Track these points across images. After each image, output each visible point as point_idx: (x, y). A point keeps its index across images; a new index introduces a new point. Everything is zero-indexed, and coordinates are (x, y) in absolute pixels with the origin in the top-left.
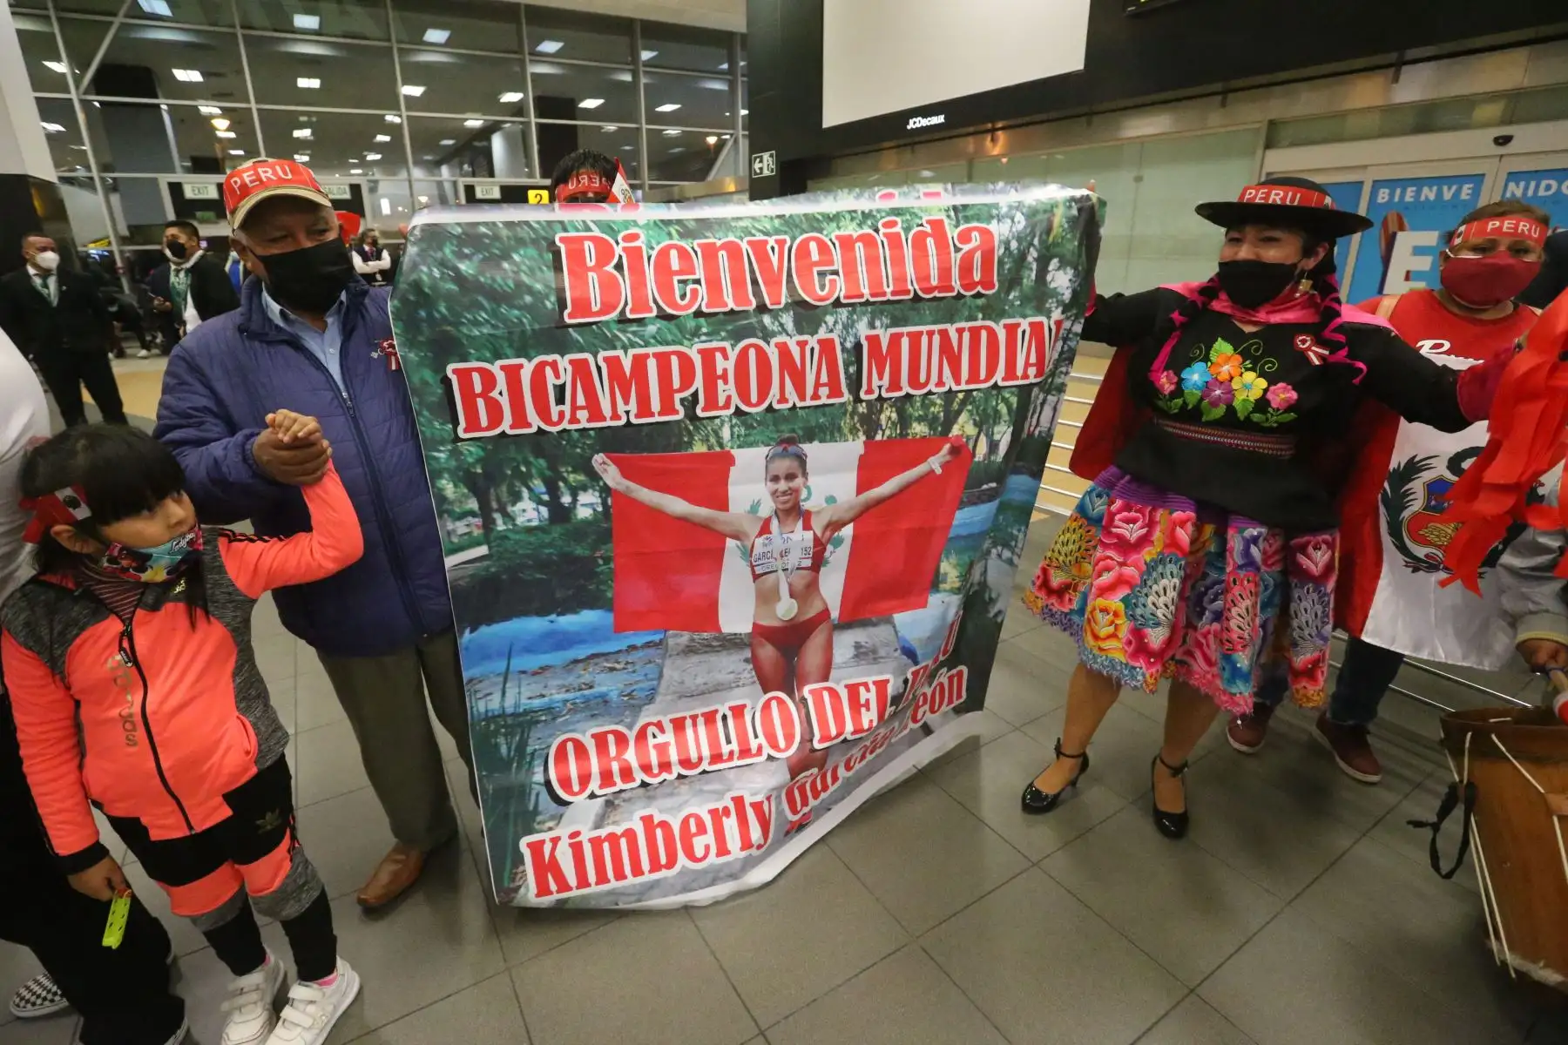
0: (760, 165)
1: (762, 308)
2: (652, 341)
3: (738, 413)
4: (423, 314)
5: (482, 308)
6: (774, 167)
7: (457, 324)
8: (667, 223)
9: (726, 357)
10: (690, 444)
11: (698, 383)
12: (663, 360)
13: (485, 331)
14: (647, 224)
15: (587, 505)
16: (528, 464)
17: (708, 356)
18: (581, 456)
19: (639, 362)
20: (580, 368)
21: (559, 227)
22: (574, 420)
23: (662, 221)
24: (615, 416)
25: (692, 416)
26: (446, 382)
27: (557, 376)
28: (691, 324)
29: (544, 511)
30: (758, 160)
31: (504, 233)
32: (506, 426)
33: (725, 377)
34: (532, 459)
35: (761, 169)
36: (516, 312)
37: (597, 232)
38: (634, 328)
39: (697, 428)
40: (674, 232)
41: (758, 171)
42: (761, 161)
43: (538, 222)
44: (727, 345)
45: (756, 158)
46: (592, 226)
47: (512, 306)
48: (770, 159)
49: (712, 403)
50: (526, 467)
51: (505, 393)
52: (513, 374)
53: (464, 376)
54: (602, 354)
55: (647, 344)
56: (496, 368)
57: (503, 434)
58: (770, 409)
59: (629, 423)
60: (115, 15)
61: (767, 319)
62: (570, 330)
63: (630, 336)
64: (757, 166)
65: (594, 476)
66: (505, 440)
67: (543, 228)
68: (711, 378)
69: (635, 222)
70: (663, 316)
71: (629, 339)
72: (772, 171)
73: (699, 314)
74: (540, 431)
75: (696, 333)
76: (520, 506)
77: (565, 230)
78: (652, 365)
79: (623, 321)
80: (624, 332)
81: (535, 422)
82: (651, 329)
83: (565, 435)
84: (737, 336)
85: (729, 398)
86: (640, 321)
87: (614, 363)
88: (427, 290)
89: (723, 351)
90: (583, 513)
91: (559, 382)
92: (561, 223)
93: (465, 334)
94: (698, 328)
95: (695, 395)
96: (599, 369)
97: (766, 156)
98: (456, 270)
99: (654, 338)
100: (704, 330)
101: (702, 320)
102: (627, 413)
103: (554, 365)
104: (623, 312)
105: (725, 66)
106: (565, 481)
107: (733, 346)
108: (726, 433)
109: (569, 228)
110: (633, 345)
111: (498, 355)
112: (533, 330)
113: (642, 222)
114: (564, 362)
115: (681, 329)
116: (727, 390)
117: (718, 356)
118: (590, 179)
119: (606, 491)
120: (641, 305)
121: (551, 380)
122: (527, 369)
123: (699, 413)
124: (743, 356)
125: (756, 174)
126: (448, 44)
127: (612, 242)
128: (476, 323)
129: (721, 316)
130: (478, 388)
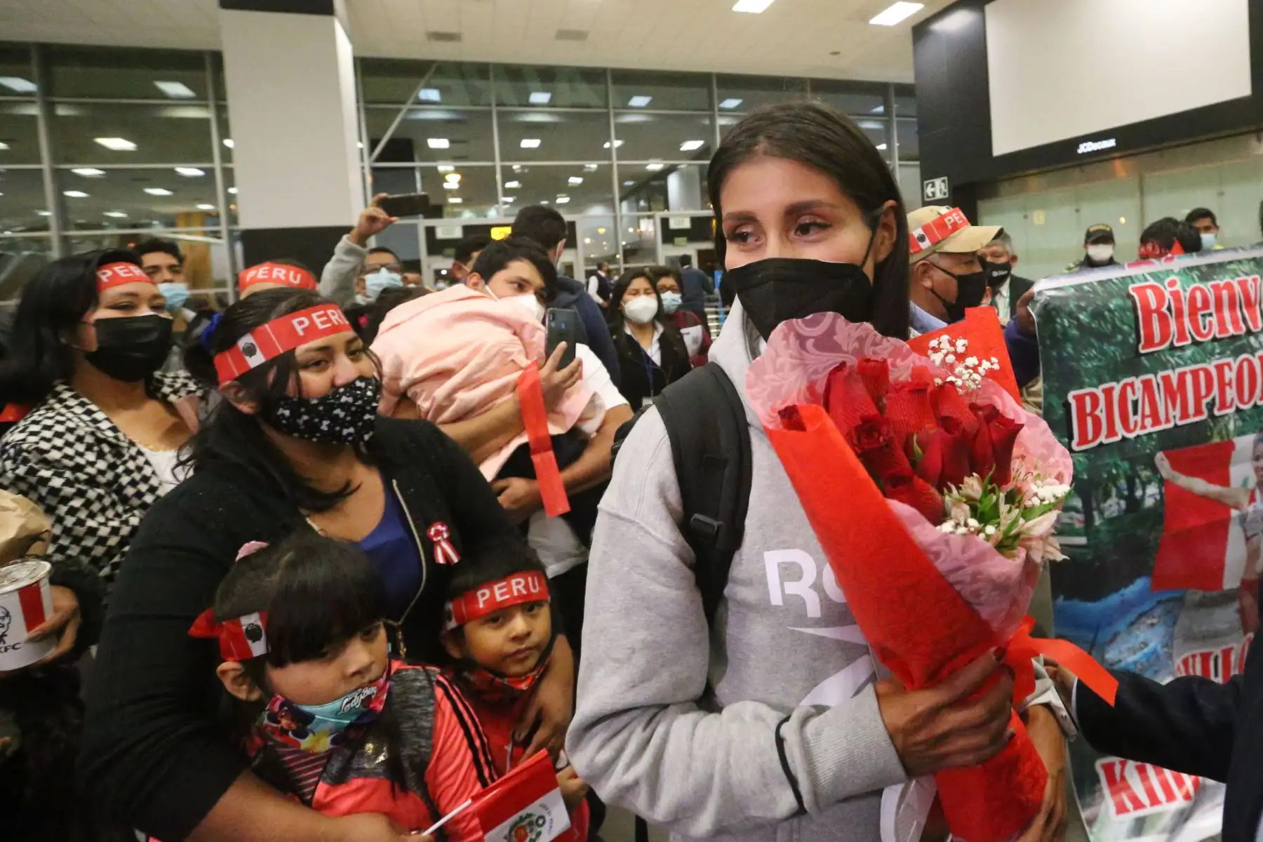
0: (933, 190)
1: (1249, 332)
2: (1189, 362)
3: (1238, 410)
4: (1054, 353)
5: (1093, 346)
6: (946, 191)
7: (1078, 360)
8: (1191, 269)
9: (1230, 369)
10: (1211, 437)
11: (1215, 391)
12: (1195, 374)
13: (1095, 364)
14: (1179, 272)
15: (1150, 494)
16: (1117, 466)
17: (1220, 368)
18: (1148, 454)
19: (1182, 377)
20: (1147, 385)
21: (1129, 280)
22: (1143, 427)
23: (1188, 268)
24: (1167, 421)
25: (1212, 416)
26: (1067, 406)
27: (1134, 393)
28: (1209, 347)
29: (1123, 503)
30: (930, 185)
31: (1100, 289)
32: (1102, 439)
33: (1230, 384)
34: (1119, 462)
35: (934, 194)
36: (1112, 348)
37: (1152, 282)
38: (1178, 353)
39: (1215, 424)
40: (1195, 277)
41: (930, 195)
42: (933, 186)
43: (1117, 279)
44: (1230, 360)
45: (927, 184)
46: (1148, 277)
47: (1110, 344)
48: (943, 185)
49: (1223, 406)
50: (1117, 470)
51: (1104, 411)
52: (1108, 392)
53: (1080, 399)
54: (1161, 374)
55: (1186, 364)
56: (1099, 391)
57: (1101, 444)
58: (1255, 406)
59: (1176, 426)
60: (404, 103)
61: (1252, 340)
62: (1143, 358)
63: (1176, 359)
64: (929, 190)
65: (1155, 470)
66: (1103, 448)
67: (1121, 283)
68: (1223, 385)
69: (1172, 270)
70: (1195, 343)
71: (1176, 362)
72: (945, 194)
73: (1215, 339)
74: (1124, 439)
75: (1212, 354)
76: (1109, 502)
77: (1133, 282)
78: (1189, 379)
79: (1172, 348)
80: (1173, 356)
81: (1121, 432)
82: (1188, 353)
83: (1139, 440)
84: (1236, 354)
85: (1232, 400)
86: (1182, 348)
87: (1166, 379)
88: (1059, 336)
89: (1229, 365)
90: (1149, 502)
91: (1135, 398)
92: (1130, 277)
93: (1083, 368)
94: (1214, 349)
95: (1214, 400)
96: (1158, 385)
97: (938, 182)
98: (1078, 319)
99: (1190, 359)
100: (1218, 351)
101: (1216, 344)
102: (1174, 417)
103: (1132, 385)
104: (1172, 343)
105: (880, 109)
106: (1139, 477)
107: (1235, 361)
108: (1231, 426)
109: (1135, 280)
110: (1178, 365)
111: (1101, 382)
112: (1122, 359)
113: (1176, 270)
114: (1138, 382)
115: (1204, 350)
116: (1231, 393)
117: (1226, 368)
118: (1154, 247)
119: (1162, 482)
120: (1182, 336)
121: (1130, 397)
122: (1117, 387)
123: (1217, 413)
124: (1240, 368)
125: (928, 197)
126: (648, 106)
127: (1163, 288)
128: (1089, 359)
129: (1227, 340)
130: (1088, 410)
